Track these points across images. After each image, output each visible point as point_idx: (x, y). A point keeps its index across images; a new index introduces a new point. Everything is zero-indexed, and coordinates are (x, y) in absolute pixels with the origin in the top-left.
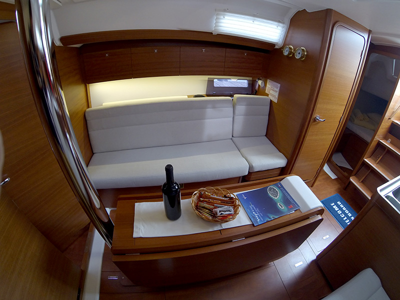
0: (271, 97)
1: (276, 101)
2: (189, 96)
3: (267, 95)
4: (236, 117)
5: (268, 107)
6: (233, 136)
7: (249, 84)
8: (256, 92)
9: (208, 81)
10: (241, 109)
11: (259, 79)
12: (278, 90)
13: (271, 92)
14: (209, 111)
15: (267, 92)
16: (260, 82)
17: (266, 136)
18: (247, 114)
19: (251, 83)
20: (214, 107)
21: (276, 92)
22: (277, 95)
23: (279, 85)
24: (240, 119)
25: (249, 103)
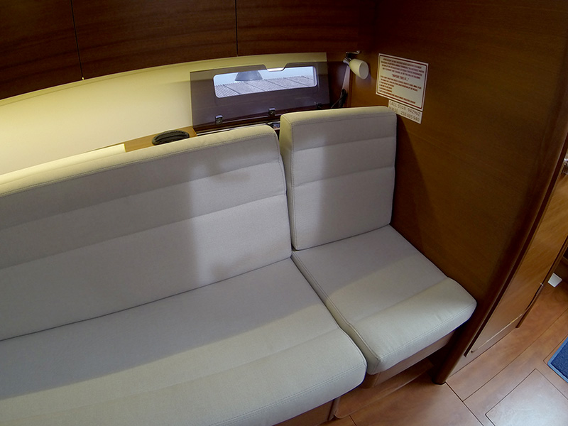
0: (396, 108)
1: (417, 117)
2: (130, 145)
3: (384, 102)
4: (297, 190)
5: (392, 140)
6: (293, 248)
7: (320, 77)
8: (345, 95)
9: (192, 82)
10: (310, 159)
11: (352, 57)
12: (421, 82)
13: (397, 91)
14: (201, 188)
15: (380, 91)
16: (356, 66)
17: (393, 224)
18: (334, 172)
19: (326, 72)
20: (215, 172)
21: (415, 88)
22: (418, 98)
23: (424, 67)
24: (310, 195)
25: (335, 136)
